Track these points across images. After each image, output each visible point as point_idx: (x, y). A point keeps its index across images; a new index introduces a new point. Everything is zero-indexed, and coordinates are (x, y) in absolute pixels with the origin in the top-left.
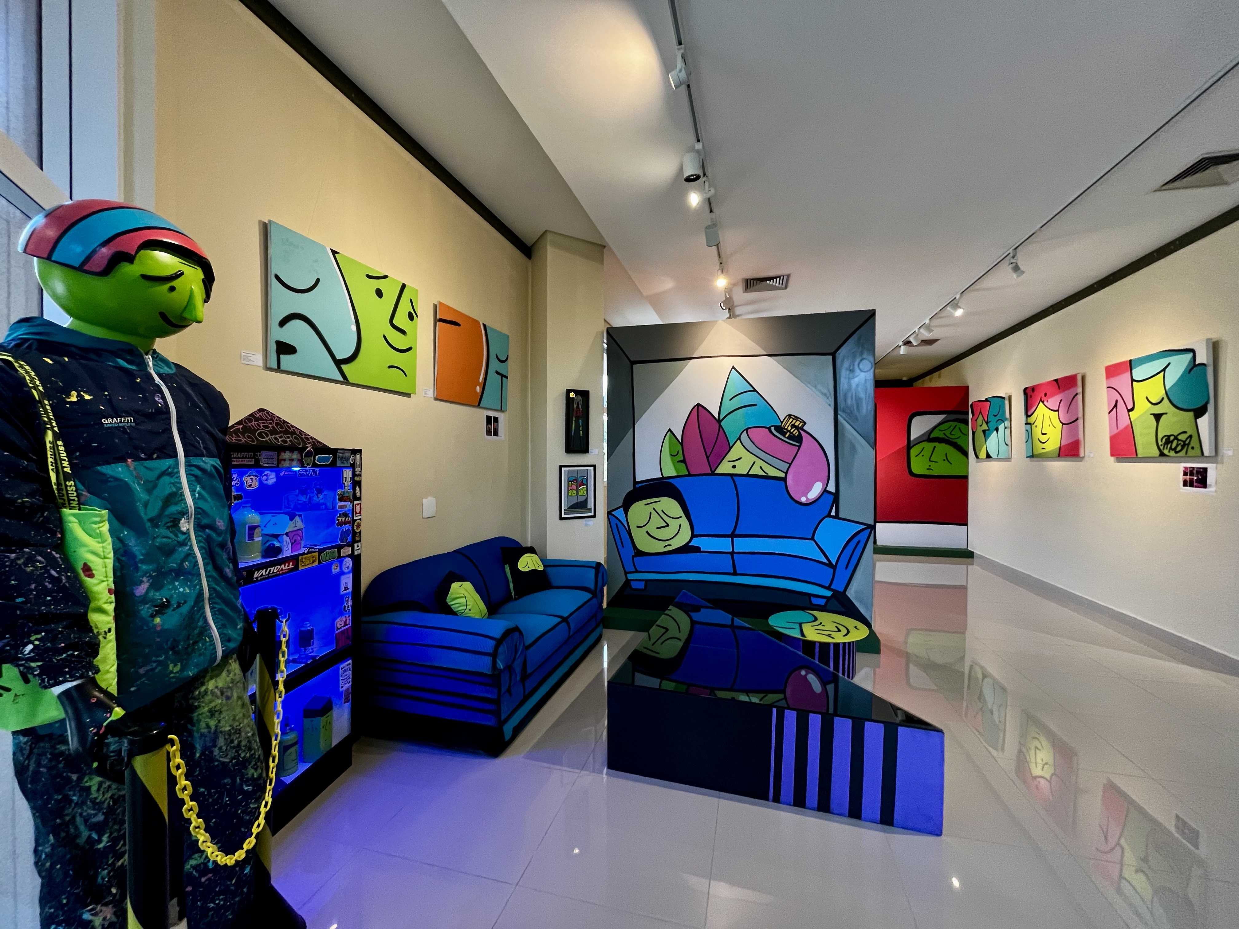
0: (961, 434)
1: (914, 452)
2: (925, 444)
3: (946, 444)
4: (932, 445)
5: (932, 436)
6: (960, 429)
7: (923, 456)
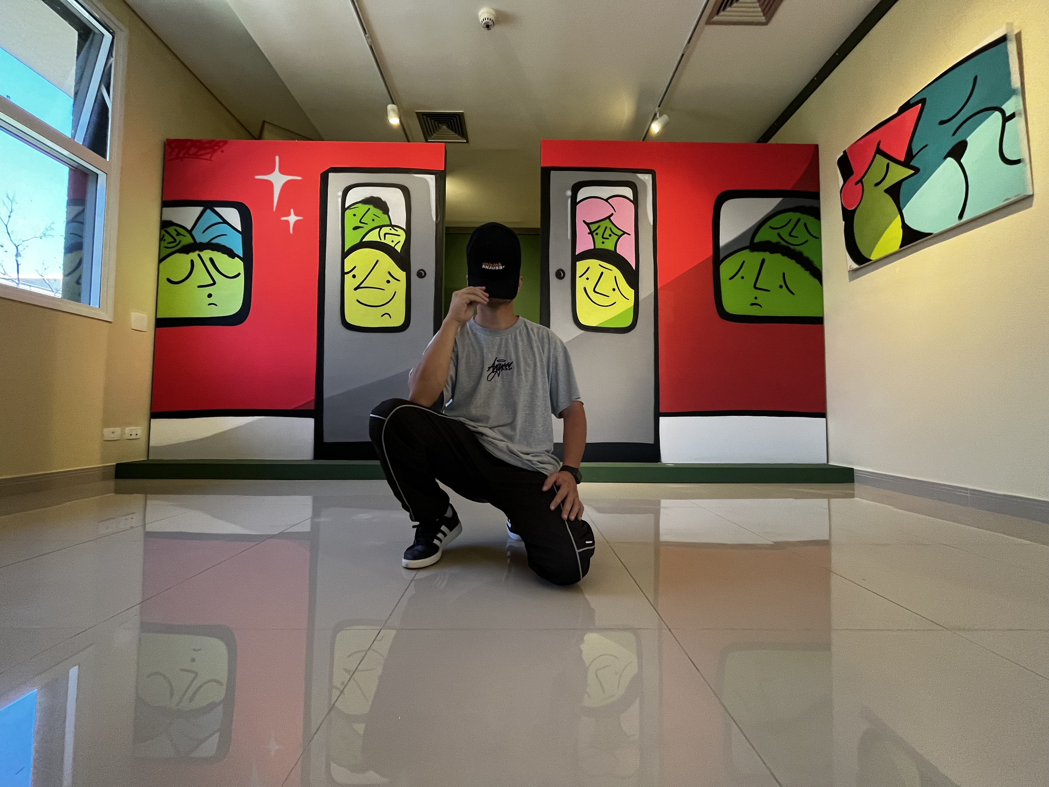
0: (808, 237)
1: (726, 269)
2: (746, 255)
3: (783, 255)
4: (758, 256)
5: (756, 240)
6: (805, 225)
7: (742, 278)
